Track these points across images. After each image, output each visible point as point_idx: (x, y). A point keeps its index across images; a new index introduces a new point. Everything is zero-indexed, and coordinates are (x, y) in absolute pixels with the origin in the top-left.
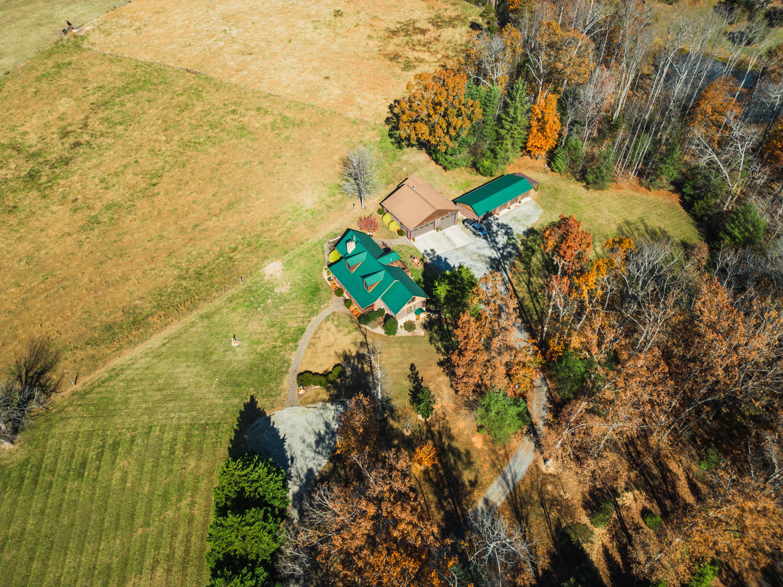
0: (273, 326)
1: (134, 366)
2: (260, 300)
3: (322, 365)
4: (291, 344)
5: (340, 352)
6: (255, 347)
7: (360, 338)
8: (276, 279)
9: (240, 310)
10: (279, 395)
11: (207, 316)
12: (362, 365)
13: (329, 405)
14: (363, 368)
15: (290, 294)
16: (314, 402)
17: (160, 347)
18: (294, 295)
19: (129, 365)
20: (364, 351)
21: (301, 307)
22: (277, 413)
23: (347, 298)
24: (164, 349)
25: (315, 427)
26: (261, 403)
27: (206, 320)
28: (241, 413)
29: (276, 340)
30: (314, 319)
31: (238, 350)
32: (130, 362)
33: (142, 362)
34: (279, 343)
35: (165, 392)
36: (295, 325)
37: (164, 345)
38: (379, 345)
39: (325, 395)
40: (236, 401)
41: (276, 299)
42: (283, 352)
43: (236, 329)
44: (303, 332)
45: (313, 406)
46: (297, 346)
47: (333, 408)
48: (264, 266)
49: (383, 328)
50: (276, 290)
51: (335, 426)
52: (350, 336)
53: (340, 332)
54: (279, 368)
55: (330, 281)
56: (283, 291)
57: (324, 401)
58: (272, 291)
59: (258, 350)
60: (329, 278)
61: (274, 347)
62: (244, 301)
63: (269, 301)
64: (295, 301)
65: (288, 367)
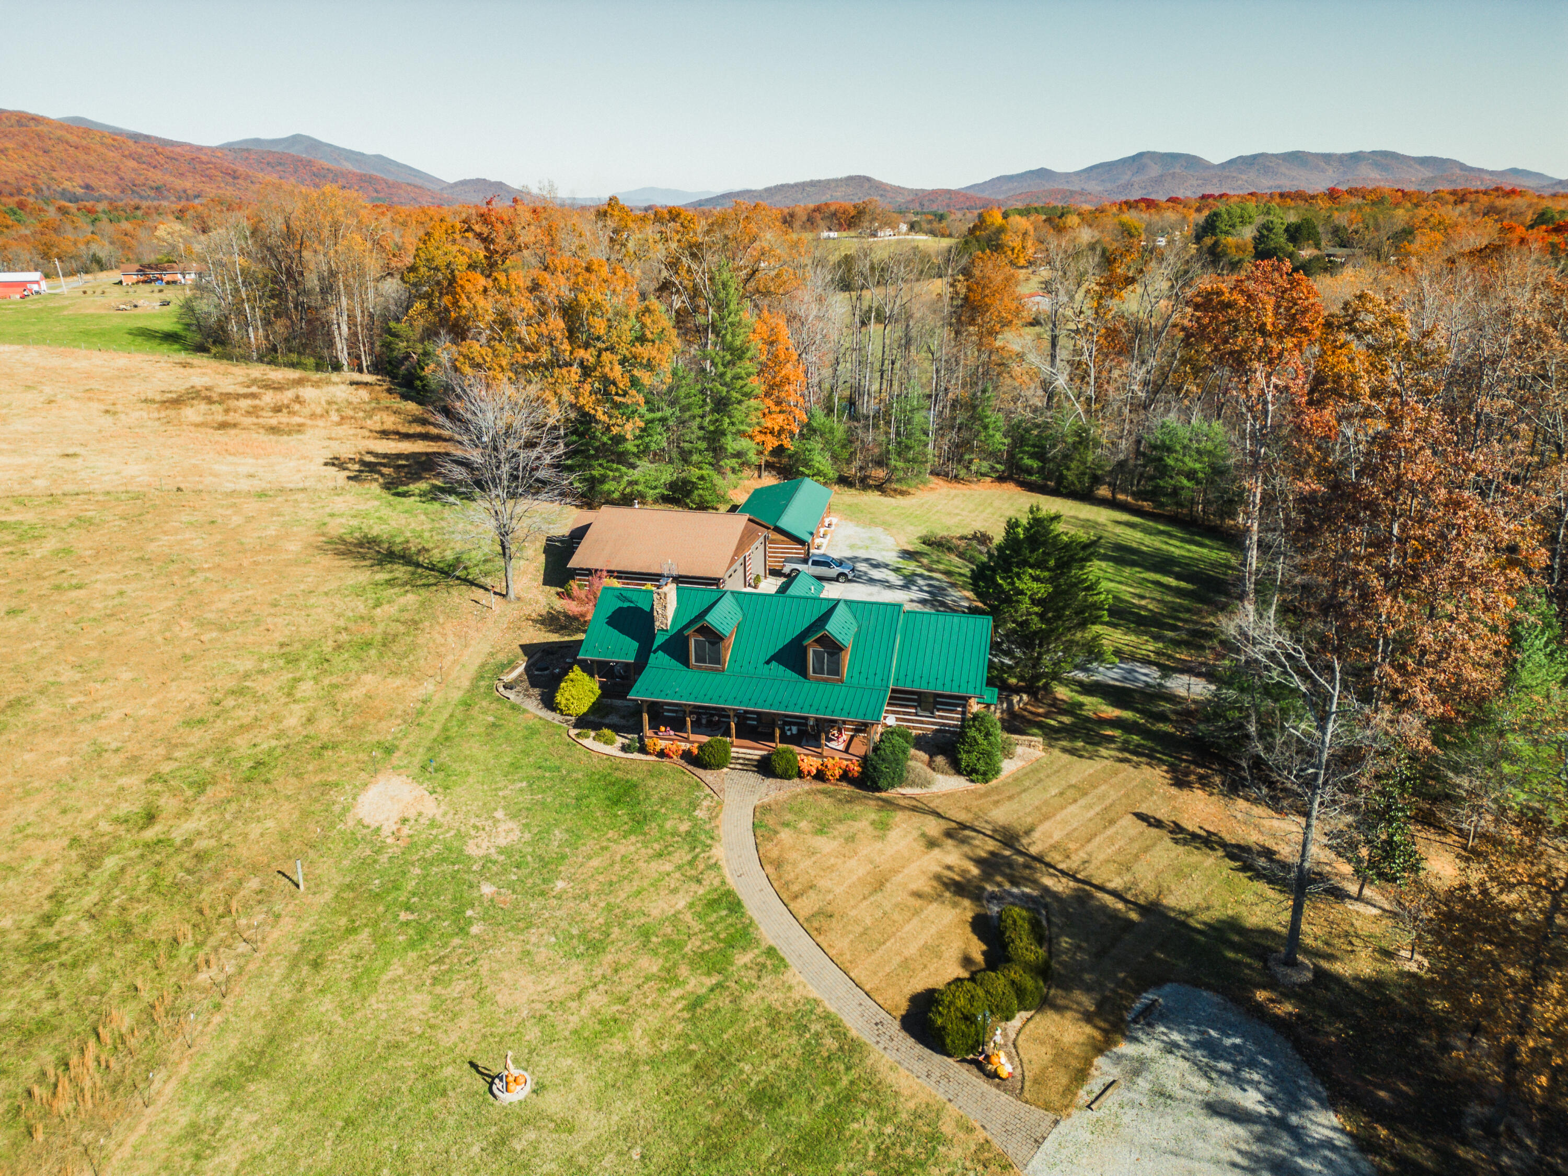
0: (595, 947)
2: (444, 902)
3: (933, 951)
4: (742, 959)
5: (923, 884)
6: (618, 1046)
7: (934, 827)
8: (433, 823)
9: (397, 969)
10: (935, 1138)
12: (1035, 883)
13: (1127, 1049)
14: (1046, 890)
16: (1081, 1076)
18: (558, 834)
20: (986, 846)
21: (629, 846)
23: (756, 752)
25: (1205, 1150)
27: (259, 1088)
29: (669, 978)
30: (718, 852)
31: (553, 1103)
34: (697, 983)
36: (681, 902)
38: (1002, 815)
39: (1070, 1031)
41: (505, 871)
42: (750, 1000)
43: (446, 1041)
44: (735, 905)
45: (1095, 1084)
46: (771, 952)
47: (1149, 1048)
48: (345, 810)
49: (957, 768)
50: (471, 849)
51: (1251, 1100)
52: (893, 835)
53: (851, 839)
54: (809, 1053)
55: (643, 750)
56: (502, 841)
57: (1100, 1050)
58: (461, 857)
59: (642, 1047)
60: (624, 748)
61: (696, 1004)
62: (379, 938)
63: (487, 889)
64: (589, 846)
65: (835, 1027)
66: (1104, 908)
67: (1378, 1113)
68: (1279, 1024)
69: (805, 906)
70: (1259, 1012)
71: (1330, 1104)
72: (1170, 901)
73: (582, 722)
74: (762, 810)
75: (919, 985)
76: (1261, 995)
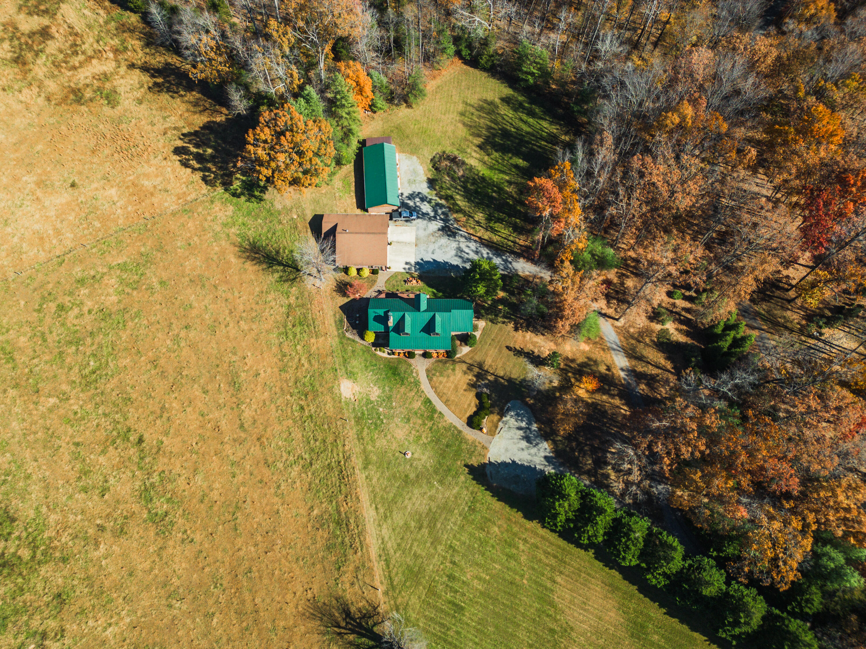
0: (409, 420)
1: (386, 539)
2: (375, 415)
3: (469, 405)
4: (436, 416)
5: (465, 387)
6: (421, 442)
7: (464, 367)
8: (360, 393)
9: (376, 436)
10: (476, 446)
11: (366, 464)
12: (487, 379)
13: (504, 419)
14: (489, 380)
15: (384, 392)
16: (496, 427)
17: (377, 513)
18: (387, 388)
19: (383, 543)
20: (476, 370)
21: (402, 390)
22: (489, 455)
23: (421, 352)
24: (382, 511)
25: (516, 437)
26: (474, 461)
28: (473, 479)
29: (424, 424)
30: (422, 387)
32: (380, 541)
33: (386, 532)
34: (429, 424)
35: (425, 524)
36: (419, 403)
37: (377, 508)
38: (478, 358)
39: (495, 417)
40: (462, 478)
41: (382, 404)
42: (440, 425)
43: (393, 448)
44: (430, 402)
45: (499, 429)
46: (440, 413)
47: (508, 418)
48: (340, 394)
49: (466, 344)
50: (372, 399)
51: (524, 424)
52: (457, 372)
53: (448, 377)
54: (453, 435)
55: (393, 353)
56: (377, 394)
57: (499, 420)
58: (372, 402)
59: (425, 441)
60: (388, 354)
61: (431, 429)
62: (369, 428)
63: (381, 409)
64: (394, 391)
65: (455, 427)
66: (501, 383)
67: (543, 423)
68: (530, 406)
69: (445, 398)
70: (526, 404)
71: (536, 423)
72: (512, 376)
74: (428, 371)
75: (468, 415)
76: (528, 399)
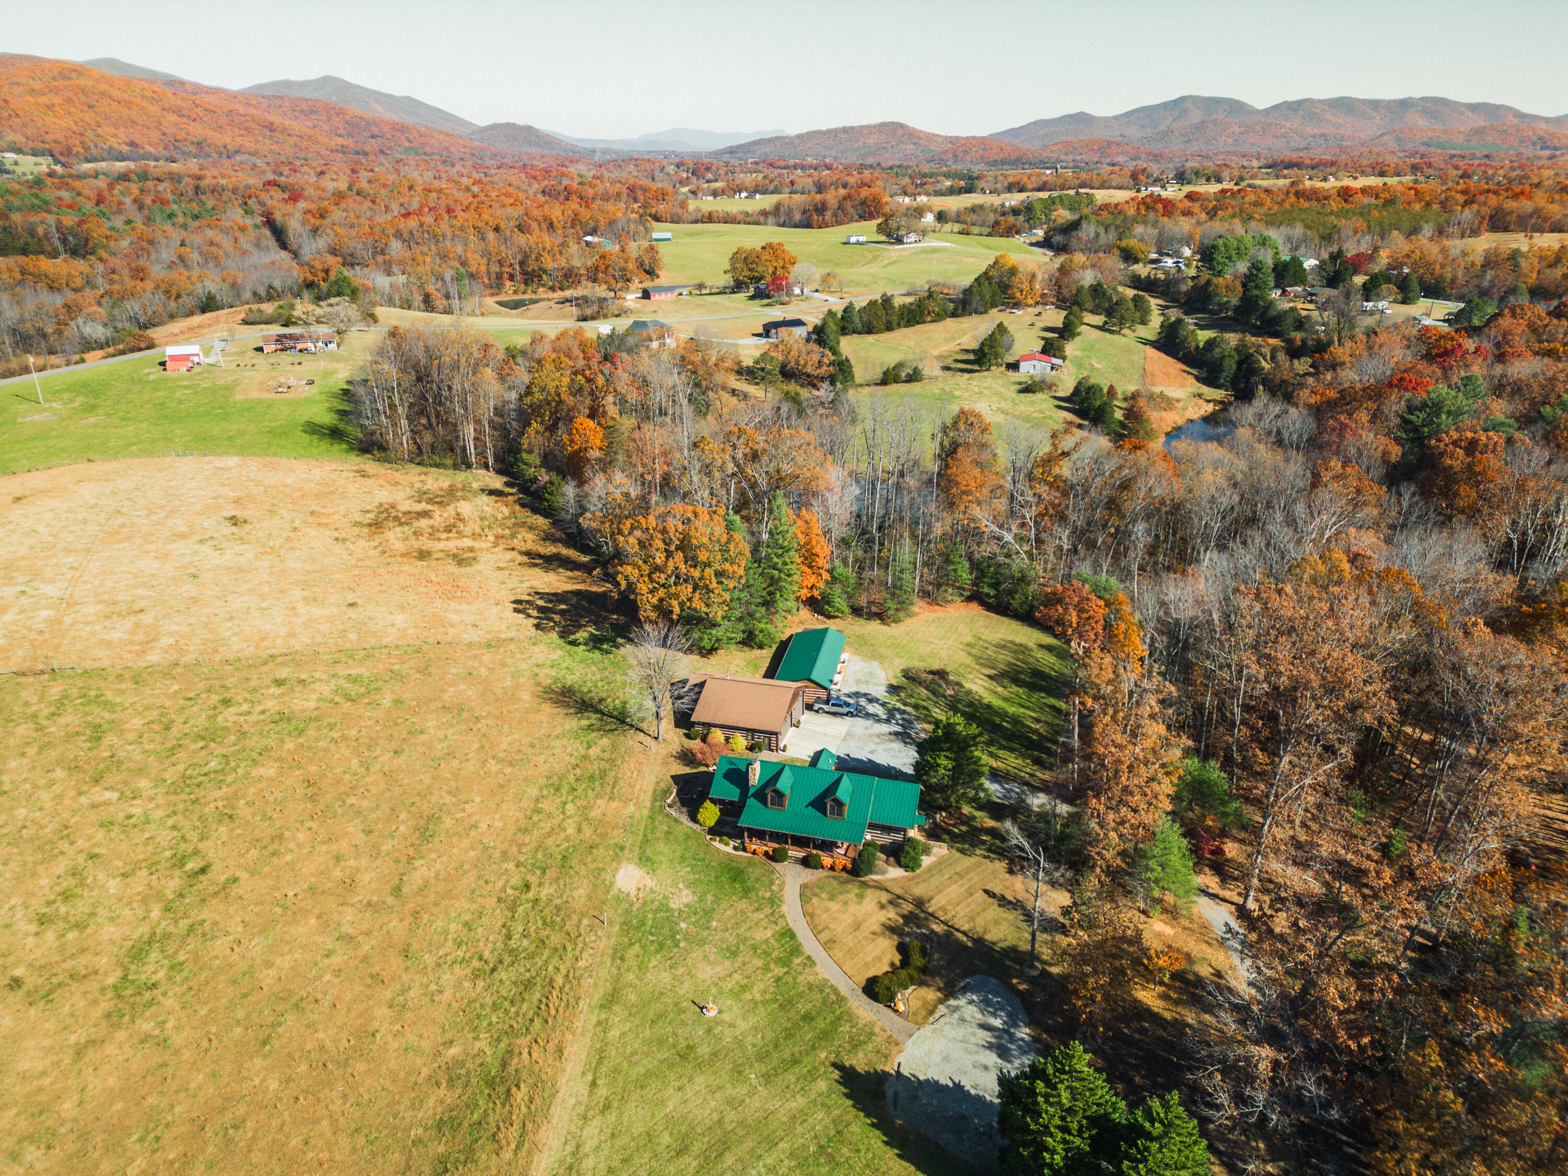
0: (734, 954)
1: (587, 1149)
2: (666, 931)
3: (878, 959)
4: (797, 961)
5: (877, 928)
6: (748, 996)
7: (884, 897)
8: (652, 891)
9: (654, 962)
10: (872, 1033)
11: (611, 1000)
12: (928, 928)
13: (952, 1002)
14: (932, 931)
15: (701, 900)
16: (932, 1012)
17: (591, 1093)
18: (710, 897)
19: (573, 1154)
20: (907, 908)
21: (743, 905)
22: (900, 1058)
23: (801, 854)
24: (602, 1091)
25: (973, 1040)
26: (860, 1062)
27: (616, 1008)
28: (848, 1096)
29: (766, 968)
30: (784, 909)
31: (727, 1017)
32: (569, 1148)
33: (592, 1134)
34: (778, 971)
35: (696, 1148)
36: (769, 934)
37: (594, 1084)
38: (918, 890)
39: (931, 995)
40: (822, 1085)
41: (688, 917)
42: (800, 978)
43: (682, 992)
44: (793, 936)
45: (937, 1015)
46: (809, 958)
47: (962, 1002)
48: (612, 883)
49: (899, 864)
50: (672, 905)
51: (997, 1023)
52: (866, 901)
53: (845, 903)
54: (824, 1001)
55: (744, 850)
56: (685, 901)
57: (941, 1001)
58: (668, 909)
59: (758, 997)
60: (735, 848)
61: (778, 980)
62: (643, 947)
63: (683, 925)
64: (724, 904)
65: (835, 990)
66: (957, 940)
67: (1047, 1029)
68: (1020, 993)
69: (824, 937)
70: (1013, 988)
71: (1027, 1025)
72: (988, 937)
73: (712, 831)
74: (804, 887)
75: (870, 974)
76: (1015, 981)
